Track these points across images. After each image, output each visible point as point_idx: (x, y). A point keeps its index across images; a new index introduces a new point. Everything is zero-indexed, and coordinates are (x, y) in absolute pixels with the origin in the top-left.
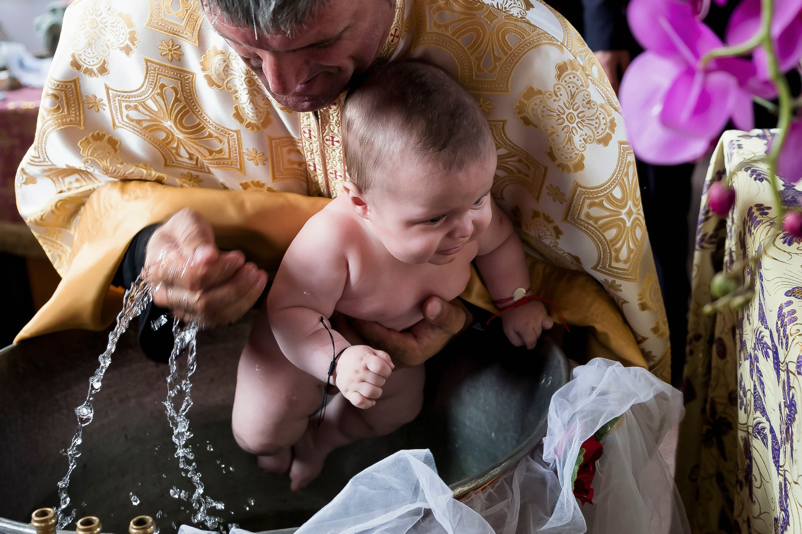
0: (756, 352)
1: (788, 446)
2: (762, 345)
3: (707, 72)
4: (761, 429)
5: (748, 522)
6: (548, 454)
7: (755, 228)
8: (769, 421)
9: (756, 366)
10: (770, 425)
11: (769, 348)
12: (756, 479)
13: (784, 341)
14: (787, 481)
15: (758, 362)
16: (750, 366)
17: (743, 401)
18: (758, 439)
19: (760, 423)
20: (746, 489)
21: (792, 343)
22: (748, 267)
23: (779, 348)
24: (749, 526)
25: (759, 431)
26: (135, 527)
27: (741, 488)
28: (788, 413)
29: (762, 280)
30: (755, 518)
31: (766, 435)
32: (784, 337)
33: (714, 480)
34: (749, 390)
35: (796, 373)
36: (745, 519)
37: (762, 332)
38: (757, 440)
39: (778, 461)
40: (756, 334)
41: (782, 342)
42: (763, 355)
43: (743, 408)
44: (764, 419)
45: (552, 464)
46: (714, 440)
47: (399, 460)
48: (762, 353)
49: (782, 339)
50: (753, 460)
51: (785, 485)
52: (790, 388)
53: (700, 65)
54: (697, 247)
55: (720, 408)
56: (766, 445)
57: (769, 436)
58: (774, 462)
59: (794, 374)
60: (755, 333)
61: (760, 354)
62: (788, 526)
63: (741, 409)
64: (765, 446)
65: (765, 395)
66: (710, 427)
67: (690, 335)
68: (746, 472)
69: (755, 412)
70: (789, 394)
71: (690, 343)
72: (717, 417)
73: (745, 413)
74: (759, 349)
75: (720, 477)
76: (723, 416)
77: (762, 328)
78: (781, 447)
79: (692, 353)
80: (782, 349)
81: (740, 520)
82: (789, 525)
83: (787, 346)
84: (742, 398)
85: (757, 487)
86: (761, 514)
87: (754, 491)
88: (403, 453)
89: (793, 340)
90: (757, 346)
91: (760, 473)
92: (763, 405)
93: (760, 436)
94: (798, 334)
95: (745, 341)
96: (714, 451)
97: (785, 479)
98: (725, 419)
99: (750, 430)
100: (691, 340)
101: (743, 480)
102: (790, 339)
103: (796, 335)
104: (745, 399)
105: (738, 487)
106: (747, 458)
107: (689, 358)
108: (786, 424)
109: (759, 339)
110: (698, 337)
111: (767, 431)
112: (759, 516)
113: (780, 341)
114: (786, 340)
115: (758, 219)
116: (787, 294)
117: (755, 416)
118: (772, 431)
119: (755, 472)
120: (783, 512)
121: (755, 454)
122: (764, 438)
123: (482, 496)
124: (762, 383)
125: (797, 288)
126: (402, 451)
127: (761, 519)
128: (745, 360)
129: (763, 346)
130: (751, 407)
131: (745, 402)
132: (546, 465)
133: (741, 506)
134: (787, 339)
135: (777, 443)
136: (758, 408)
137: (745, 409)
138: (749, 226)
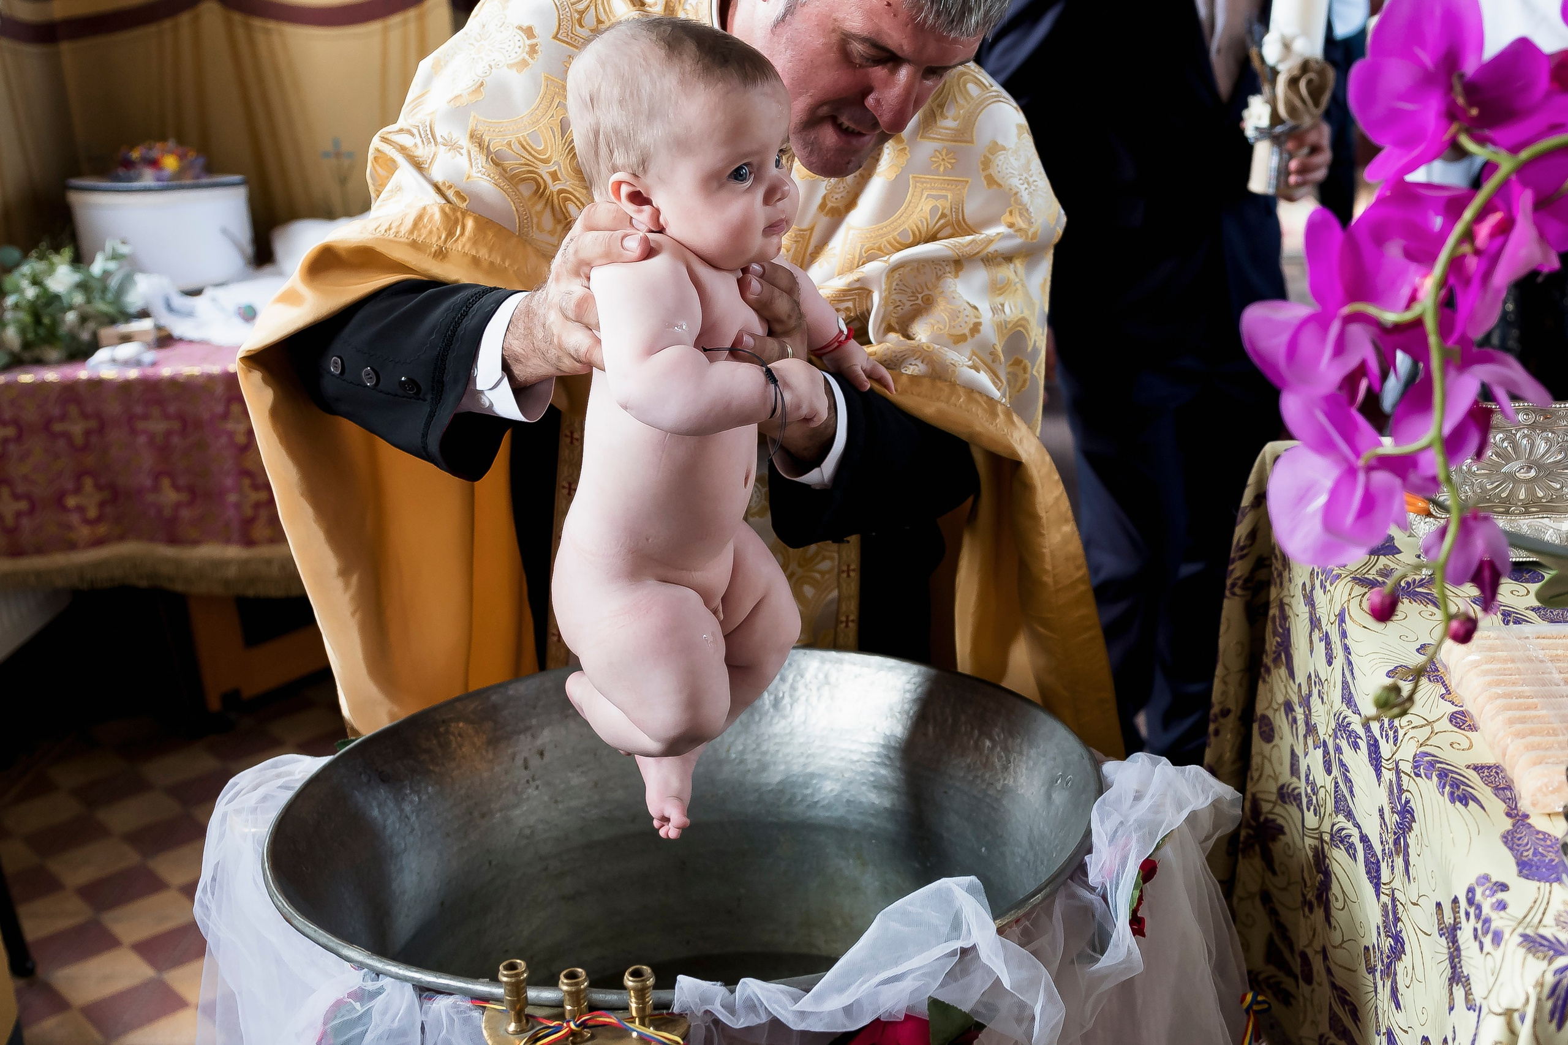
0: (1338, 741)
1: (1399, 861)
2: (1348, 733)
3: (1369, 469)
4: (1345, 837)
5: (1324, 952)
6: (1093, 878)
7: (1331, 584)
8: (1359, 827)
9: (1339, 758)
10: (1361, 832)
11: (1360, 738)
12: (1337, 899)
13: (1391, 733)
14: (1397, 902)
15: (1342, 753)
16: (1324, 757)
17: (1312, 800)
18: (1340, 849)
19: (1343, 829)
20: (1319, 913)
21: (1404, 737)
22: (1319, 630)
23: (1382, 742)
24: (1325, 958)
25: (1340, 838)
26: (631, 978)
27: (1311, 910)
28: (1398, 820)
29: (1350, 654)
30: (1335, 947)
31: (1353, 843)
32: (1391, 729)
33: (1258, 901)
34: (1322, 787)
35: (1412, 775)
36: (1319, 949)
37: (1346, 717)
38: (1338, 850)
39: (1379, 878)
40: (1338, 719)
41: (1387, 735)
42: (1350, 745)
43: (1312, 808)
44: (1350, 825)
45: (1099, 889)
46: (1257, 848)
47: (939, 890)
48: (1349, 743)
49: (1386, 731)
50: (1333, 875)
51: (1394, 906)
52: (1401, 790)
53: (1361, 463)
54: (1227, 593)
55: (1266, 807)
56: (1354, 857)
57: (1360, 847)
58: (1369, 878)
59: (1409, 775)
60: (1336, 718)
61: (1344, 744)
62: (1403, 955)
63: (1309, 810)
64: (1351, 857)
65: (1353, 795)
66: (1251, 832)
67: (1215, 710)
68: (1318, 889)
69: (1337, 816)
70: (1399, 799)
71: (1215, 720)
72: (1262, 819)
73: (1315, 815)
74: (1343, 737)
75: (1266, 897)
76: (1271, 816)
77: (1349, 713)
78: (1383, 859)
79: (1217, 733)
80: (1388, 742)
81: (1310, 952)
82: (1405, 954)
83: (1397, 740)
84: (1310, 797)
85: (1339, 909)
86: (1343, 942)
87: (1333, 914)
88: (944, 882)
89: (1405, 734)
90: (1339, 733)
91: (1343, 891)
92: (1348, 806)
93: (1344, 845)
94: (1410, 726)
95: (1315, 724)
96: (1258, 862)
97: (1394, 900)
98: (1274, 821)
99: (1327, 837)
100: (1216, 716)
101: (1314, 900)
102: (1401, 733)
103: (1408, 727)
104: (1314, 798)
105: (1306, 910)
106: (1318, 872)
107: (1212, 739)
108: (1395, 833)
109: (1343, 726)
110: (1225, 713)
111: (1356, 839)
112: (1341, 944)
113: (1384, 733)
114: (1394, 733)
115: (1334, 572)
116: (1388, 675)
117: (1336, 820)
118: (1364, 839)
119: (1335, 889)
120: (1390, 939)
121: (1335, 868)
122: (1350, 849)
123: (1016, 930)
124: (1348, 780)
125: (1400, 666)
126: (944, 880)
127: (1344, 948)
128: (1315, 749)
129: (1350, 735)
130: (1325, 808)
131: (1314, 801)
132: (1093, 889)
133: (1311, 933)
134: (1396, 731)
135: (1375, 855)
136: (1341, 810)
137: (1315, 810)
138: (1322, 580)
